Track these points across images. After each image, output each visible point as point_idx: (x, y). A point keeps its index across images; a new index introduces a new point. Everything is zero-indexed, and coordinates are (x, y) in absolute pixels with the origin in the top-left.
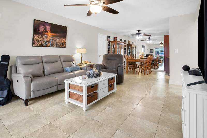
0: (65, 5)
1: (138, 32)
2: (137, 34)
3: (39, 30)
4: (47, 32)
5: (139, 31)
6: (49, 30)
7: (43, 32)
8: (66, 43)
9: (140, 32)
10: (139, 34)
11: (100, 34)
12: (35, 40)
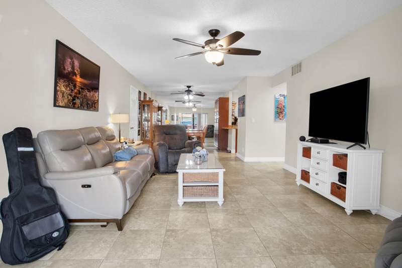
0: (173, 39)
1: (188, 89)
2: (186, 91)
3: (64, 69)
4: (76, 75)
5: (189, 87)
6: (78, 71)
7: (69, 73)
8: (98, 100)
9: (190, 89)
10: (189, 92)
11: (133, 87)
12: (59, 92)
